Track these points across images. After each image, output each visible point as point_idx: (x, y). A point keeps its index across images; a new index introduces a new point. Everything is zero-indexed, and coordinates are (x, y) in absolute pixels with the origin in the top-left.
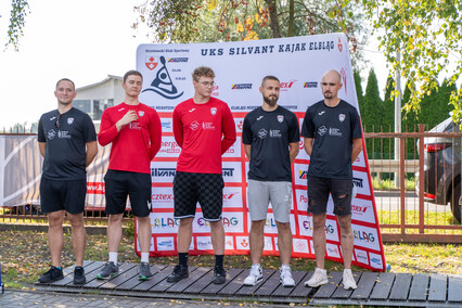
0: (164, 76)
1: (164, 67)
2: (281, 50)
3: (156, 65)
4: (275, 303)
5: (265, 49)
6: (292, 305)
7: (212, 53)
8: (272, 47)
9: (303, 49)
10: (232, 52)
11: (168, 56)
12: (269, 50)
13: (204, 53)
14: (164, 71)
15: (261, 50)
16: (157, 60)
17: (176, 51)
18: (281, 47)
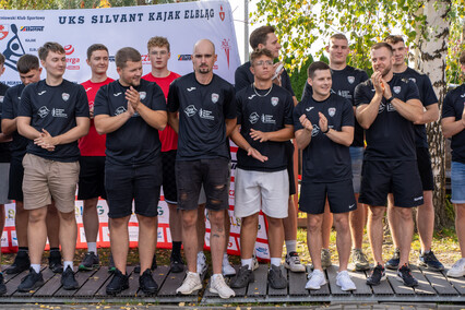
0: (15, 47)
1: (16, 37)
2: (151, 18)
3: (6, 34)
4: (161, 303)
5: (132, 17)
6: (182, 305)
7: (72, 20)
8: (140, 15)
9: (177, 17)
10: (94, 20)
11: (20, 24)
12: (137, 18)
13: (62, 20)
14: (16, 41)
15: (128, 18)
16: (7, 28)
17: (30, 18)
18: (151, 15)
